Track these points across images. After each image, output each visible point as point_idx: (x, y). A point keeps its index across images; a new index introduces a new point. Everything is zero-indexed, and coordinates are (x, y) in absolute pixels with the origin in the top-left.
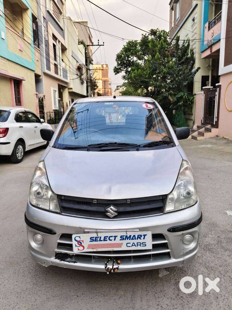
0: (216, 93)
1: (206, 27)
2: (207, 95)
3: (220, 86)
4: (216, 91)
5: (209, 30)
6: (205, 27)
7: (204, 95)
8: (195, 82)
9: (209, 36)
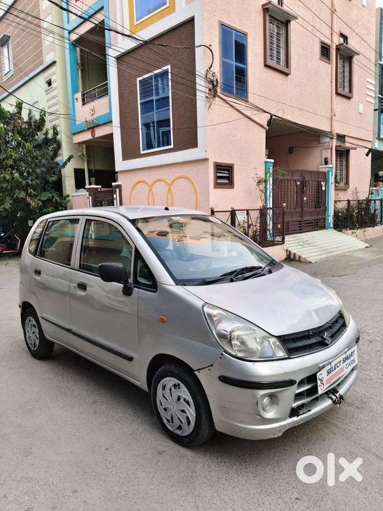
0: (115, 196)
1: (77, 99)
2: (95, 198)
3: (119, 187)
4: (113, 192)
5: (83, 104)
6: (75, 98)
7: (90, 197)
8: (64, 176)
9: (84, 113)
